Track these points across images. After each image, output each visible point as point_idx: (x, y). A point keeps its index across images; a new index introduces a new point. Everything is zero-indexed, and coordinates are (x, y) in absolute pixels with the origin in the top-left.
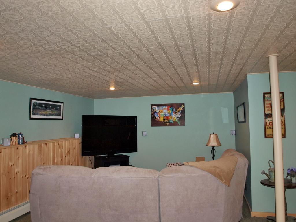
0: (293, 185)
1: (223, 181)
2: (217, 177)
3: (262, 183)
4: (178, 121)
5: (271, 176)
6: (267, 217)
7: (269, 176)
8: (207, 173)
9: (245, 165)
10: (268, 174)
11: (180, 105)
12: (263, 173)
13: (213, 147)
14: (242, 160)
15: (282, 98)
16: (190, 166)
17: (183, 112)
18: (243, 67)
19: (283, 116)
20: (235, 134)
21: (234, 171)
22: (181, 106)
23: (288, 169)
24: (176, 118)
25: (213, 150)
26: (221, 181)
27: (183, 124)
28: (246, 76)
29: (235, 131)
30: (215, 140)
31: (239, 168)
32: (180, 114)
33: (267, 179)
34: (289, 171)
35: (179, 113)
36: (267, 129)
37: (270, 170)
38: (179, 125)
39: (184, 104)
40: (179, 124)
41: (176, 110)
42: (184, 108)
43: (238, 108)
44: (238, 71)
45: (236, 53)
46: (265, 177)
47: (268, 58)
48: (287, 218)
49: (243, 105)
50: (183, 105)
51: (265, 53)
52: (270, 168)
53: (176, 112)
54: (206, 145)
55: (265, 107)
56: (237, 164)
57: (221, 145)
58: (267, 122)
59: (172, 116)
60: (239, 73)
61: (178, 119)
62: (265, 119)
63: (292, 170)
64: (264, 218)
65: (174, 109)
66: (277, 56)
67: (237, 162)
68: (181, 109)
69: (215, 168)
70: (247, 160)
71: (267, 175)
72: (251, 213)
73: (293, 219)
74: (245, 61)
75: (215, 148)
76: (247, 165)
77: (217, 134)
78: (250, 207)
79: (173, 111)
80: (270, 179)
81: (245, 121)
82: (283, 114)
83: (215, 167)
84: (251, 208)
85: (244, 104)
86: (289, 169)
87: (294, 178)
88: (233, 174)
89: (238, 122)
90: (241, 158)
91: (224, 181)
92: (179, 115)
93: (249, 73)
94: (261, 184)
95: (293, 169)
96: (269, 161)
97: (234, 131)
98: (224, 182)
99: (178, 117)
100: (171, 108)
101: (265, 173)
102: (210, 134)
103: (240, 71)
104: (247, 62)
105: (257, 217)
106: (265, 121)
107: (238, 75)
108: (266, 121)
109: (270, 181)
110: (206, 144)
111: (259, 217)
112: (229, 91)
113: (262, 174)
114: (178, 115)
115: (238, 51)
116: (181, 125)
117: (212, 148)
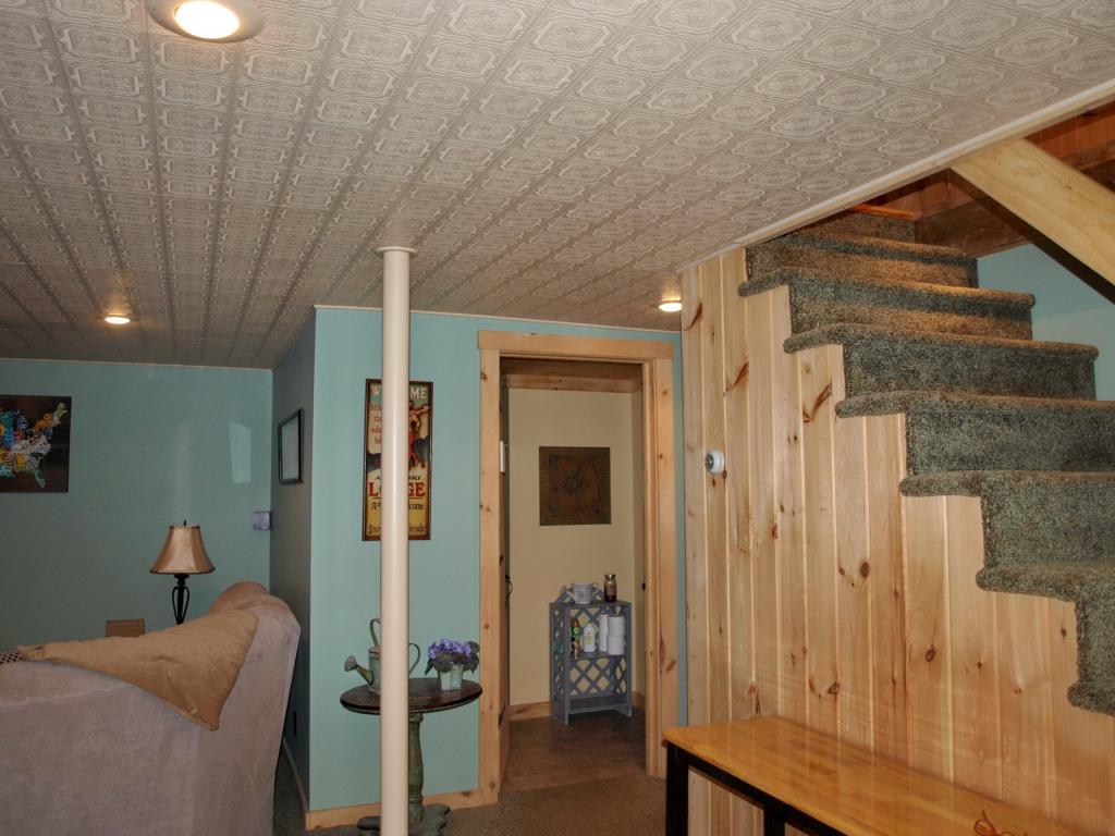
0: (445, 698)
1: (188, 712)
2: (166, 698)
3: (347, 703)
4: (36, 473)
5: (375, 674)
6: (361, 820)
7: (369, 676)
8: (122, 684)
9: (289, 641)
10: (367, 668)
11: (49, 404)
12: (352, 666)
13: (182, 577)
14: (275, 625)
15: (426, 402)
16: (48, 660)
17: (61, 436)
18: (298, 275)
19: (426, 463)
20: (271, 527)
21: (238, 667)
22: (52, 410)
23: (430, 645)
24: (27, 458)
25: (181, 587)
26: (183, 713)
27: (58, 483)
28: (313, 312)
29: (271, 514)
30: (190, 548)
31: (260, 656)
32: (49, 441)
33: (364, 687)
34: (432, 651)
35: (43, 439)
36: (370, 507)
37: (372, 655)
38: (39, 486)
39: (67, 401)
40: (41, 482)
41: (31, 424)
42: (66, 419)
43: (284, 429)
44: (279, 291)
45: (268, 220)
46: (356, 680)
47: (381, 255)
48: (422, 811)
49: (297, 418)
50: (62, 405)
51: (371, 235)
52: (373, 645)
53: (31, 434)
54: (151, 572)
55: (370, 430)
56: (252, 639)
57: (212, 570)
58: (372, 484)
59: (8, 449)
60: (286, 299)
61: (38, 462)
62: (366, 471)
63: (443, 645)
64: (351, 826)
65: (23, 419)
66: (412, 256)
67: (253, 634)
68: (55, 419)
69: (162, 661)
70: (296, 623)
71: (363, 672)
72: (307, 815)
73: (440, 814)
74: (302, 254)
75: (187, 580)
76: (296, 639)
77: (198, 527)
78: (303, 797)
79: (15, 427)
80: (371, 684)
81: (300, 480)
82: (426, 458)
83: (160, 658)
84: (308, 798)
85: (299, 414)
86: (433, 646)
87: (449, 674)
88: (235, 679)
89: (279, 481)
90: (276, 617)
91: (194, 711)
92: (42, 446)
93: (323, 302)
94: (341, 705)
95: (447, 645)
96: (372, 621)
97: (267, 517)
98: (194, 715)
99: (35, 455)
100: (7, 416)
101: (356, 667)
102: (172, 528)
103: (290, 291)
104: (311, 260)
105: (326, 830)
106: (366, 479)
107: (283, 306)
108: (370, 480)
109: (371, 693)
110: (151, 566)
111: (334, 825)
112: (255, 362)
113: (347, 670)
114: (38, 446)
115: (275, 213)
116: (49, 489)
117: (177, 580)
